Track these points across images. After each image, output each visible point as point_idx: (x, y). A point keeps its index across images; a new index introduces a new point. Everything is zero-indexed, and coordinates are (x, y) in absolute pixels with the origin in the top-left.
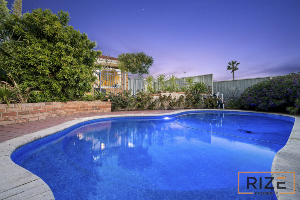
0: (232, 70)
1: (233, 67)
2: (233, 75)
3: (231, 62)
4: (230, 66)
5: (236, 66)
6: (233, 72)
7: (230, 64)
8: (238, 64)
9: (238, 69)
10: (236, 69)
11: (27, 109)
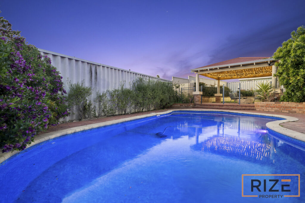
11: (263, 105)
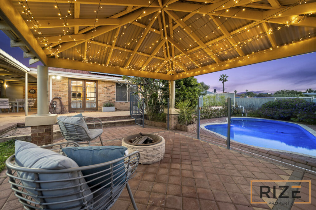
0: (222, 81)
1: (224, 79)
2: (224, 85)
3: (222, 75)
4: (221, 78)
5: (226, 78)
6: (223, 82)
7: (222, 77)
8: (227, 77)
9: (227, 81)
10: (226, 80)
